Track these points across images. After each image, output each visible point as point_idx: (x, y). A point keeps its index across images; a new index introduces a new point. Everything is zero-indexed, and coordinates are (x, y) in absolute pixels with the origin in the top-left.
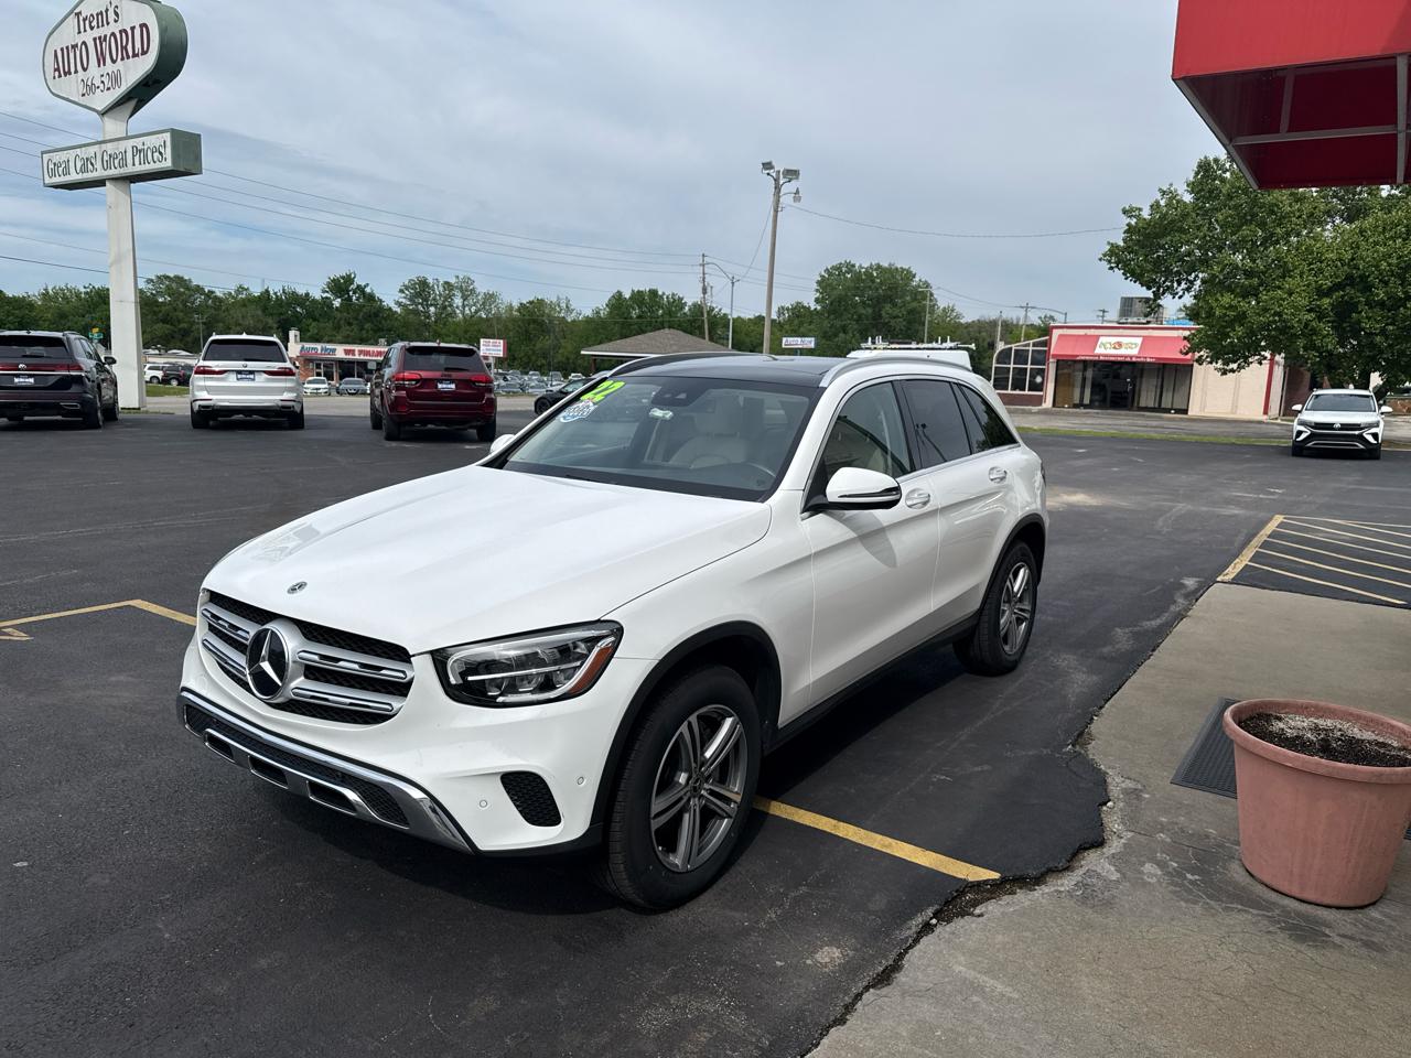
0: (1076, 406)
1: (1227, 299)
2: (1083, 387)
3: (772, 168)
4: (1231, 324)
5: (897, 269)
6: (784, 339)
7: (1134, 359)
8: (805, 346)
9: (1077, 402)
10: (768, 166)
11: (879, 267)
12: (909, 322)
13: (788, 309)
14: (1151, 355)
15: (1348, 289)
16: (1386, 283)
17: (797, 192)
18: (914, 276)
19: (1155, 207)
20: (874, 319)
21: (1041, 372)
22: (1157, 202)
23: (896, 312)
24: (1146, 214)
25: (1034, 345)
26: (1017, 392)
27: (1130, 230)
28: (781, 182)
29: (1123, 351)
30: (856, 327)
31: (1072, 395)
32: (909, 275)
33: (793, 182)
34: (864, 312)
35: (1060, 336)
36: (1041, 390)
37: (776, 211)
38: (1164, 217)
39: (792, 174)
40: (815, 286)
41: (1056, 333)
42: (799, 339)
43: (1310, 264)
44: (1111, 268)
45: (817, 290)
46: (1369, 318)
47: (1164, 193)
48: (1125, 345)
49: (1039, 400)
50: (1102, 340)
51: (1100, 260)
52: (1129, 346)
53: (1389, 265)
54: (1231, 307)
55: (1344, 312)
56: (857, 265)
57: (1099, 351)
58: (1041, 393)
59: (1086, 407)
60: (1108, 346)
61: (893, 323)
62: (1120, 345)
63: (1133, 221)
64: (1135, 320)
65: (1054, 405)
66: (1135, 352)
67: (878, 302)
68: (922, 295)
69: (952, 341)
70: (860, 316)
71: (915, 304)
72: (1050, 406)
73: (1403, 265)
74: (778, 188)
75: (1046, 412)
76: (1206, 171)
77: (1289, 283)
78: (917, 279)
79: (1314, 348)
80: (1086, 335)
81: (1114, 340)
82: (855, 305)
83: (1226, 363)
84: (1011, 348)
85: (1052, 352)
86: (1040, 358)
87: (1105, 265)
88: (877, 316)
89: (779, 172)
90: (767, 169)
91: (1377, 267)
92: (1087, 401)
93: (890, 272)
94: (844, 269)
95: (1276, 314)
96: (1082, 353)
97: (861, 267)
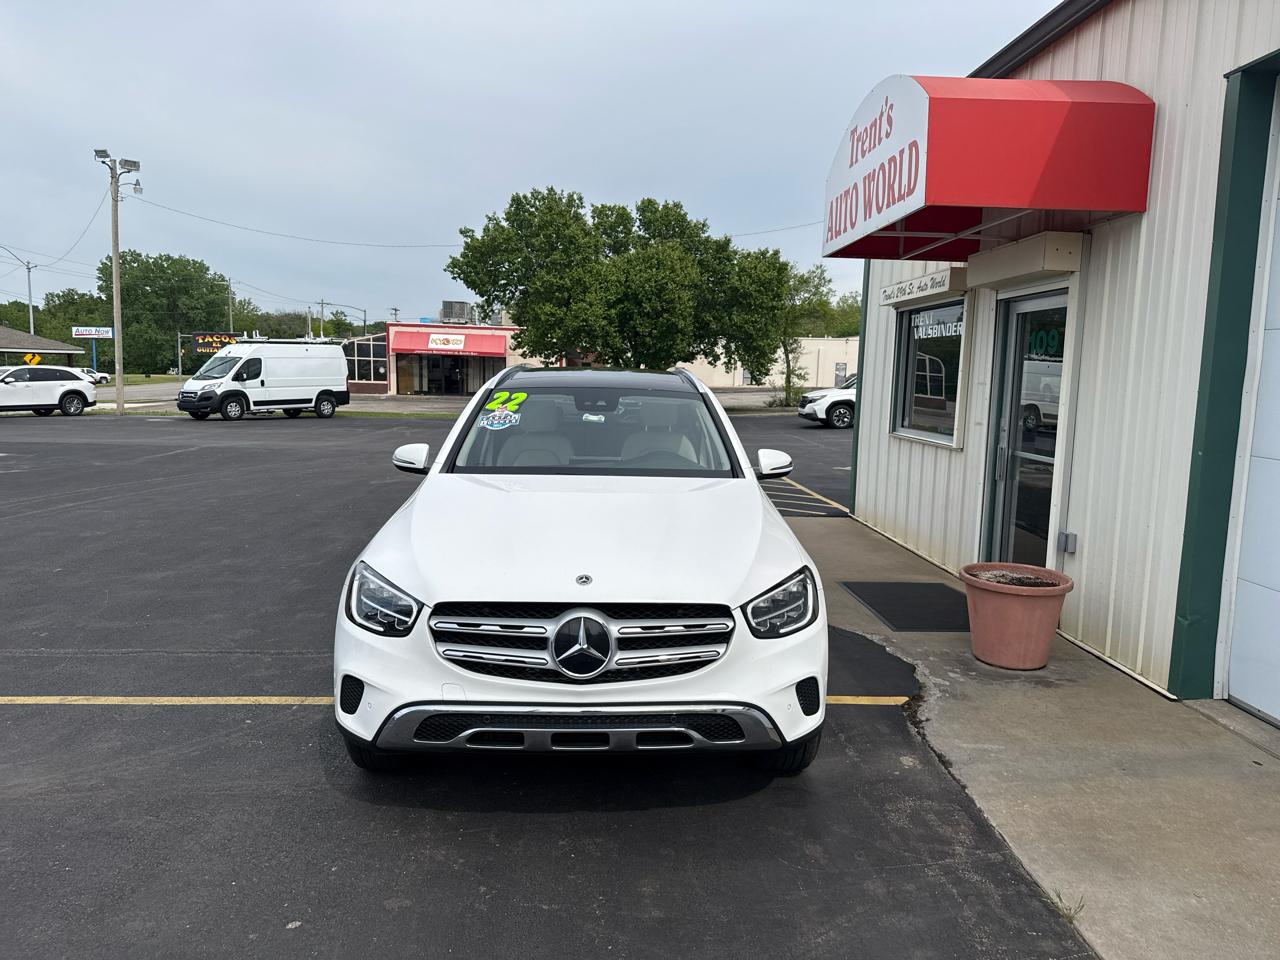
0: (417, 393)
1: (548, 308)
2: (421, 376)
3: (108, 156)
4: (552, 327)
5: (188, 261)
6: (74, 329)
7: (461, 353)
8: (101, 337)
9: (417, 389)
10: (102, 154)
11: (168, 258)
12: (209, 314)
13: (58, 296)
14: (475, 350)
15: (626, 303)
16: (650, 300)
17: (138, 183)
18: (208, 269)
19: (486, 230)
20: (168, 309)
21: (384, 365)
22: (487, 226)
23: (194, 303)
24: (479, 235)
25: (374, 340)
26: (364, 381)
27: (467, 246)
28: (119, 172)
29: (450, 347)
30: (151, 317)
31: (413, 384)
32: (202, 268)
33: (132, 173)
34: (158, 301)
35: (396, 332)
36: (385, 380)
37: (115, 201)
38: (493, 239)
39: (131, 165)
40: (97, 273)
41: (392, 330)
42: (93, 329)
43: (600, 283)
44: (454, 278)
45: (99, 278)
46: (641, 324)
47: (490, 219)
48: (450, 341)
49: (385, 389)
50: (432, 336)
51: (445, 270)
52: (456, 342)
53: (650, 286)
54: (553, 315)
55: (624, 319)
56: (143, 255)
57: (431, 346)
58: (385, 382)
59: (425, 393)
60: (438, 342)
61: (191, 314)
62: (448, 341)
63: (469, 240)
64: (456, 320)
65: (398, 392)
66: (460, 347)
67: (172, 293)
68: (220, 287)
69: (325, 336)
70: (154, 306)
71: (212, 296)
72: (395, 393)
73: (658, 287)
74: (115, 177)
75: (392, 399)
76: (518, 205)
77: (590, 297)
78: (211, 272)
79: (608, 345)
80: (418, 332)
81: (442, 337)
82: (145, 294)
83: (547, 357)
84: (353, 343)
85: (391, 346)
86: (382, 351)
87: (449, 275)
88: (173, 307)
89: (115, 161)
90: (101, 157)
91: (643, 288)
92: (425, 389)
93: (182, 263)
94: (128, 258)
95: (584, 320)
96: (416, 347)
97: (147, 256)
